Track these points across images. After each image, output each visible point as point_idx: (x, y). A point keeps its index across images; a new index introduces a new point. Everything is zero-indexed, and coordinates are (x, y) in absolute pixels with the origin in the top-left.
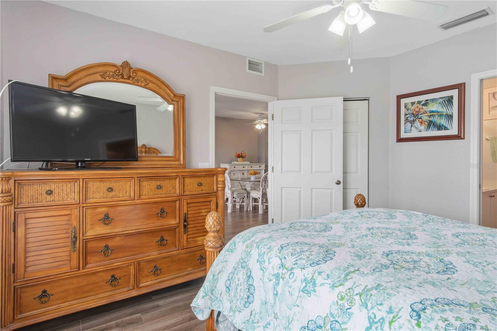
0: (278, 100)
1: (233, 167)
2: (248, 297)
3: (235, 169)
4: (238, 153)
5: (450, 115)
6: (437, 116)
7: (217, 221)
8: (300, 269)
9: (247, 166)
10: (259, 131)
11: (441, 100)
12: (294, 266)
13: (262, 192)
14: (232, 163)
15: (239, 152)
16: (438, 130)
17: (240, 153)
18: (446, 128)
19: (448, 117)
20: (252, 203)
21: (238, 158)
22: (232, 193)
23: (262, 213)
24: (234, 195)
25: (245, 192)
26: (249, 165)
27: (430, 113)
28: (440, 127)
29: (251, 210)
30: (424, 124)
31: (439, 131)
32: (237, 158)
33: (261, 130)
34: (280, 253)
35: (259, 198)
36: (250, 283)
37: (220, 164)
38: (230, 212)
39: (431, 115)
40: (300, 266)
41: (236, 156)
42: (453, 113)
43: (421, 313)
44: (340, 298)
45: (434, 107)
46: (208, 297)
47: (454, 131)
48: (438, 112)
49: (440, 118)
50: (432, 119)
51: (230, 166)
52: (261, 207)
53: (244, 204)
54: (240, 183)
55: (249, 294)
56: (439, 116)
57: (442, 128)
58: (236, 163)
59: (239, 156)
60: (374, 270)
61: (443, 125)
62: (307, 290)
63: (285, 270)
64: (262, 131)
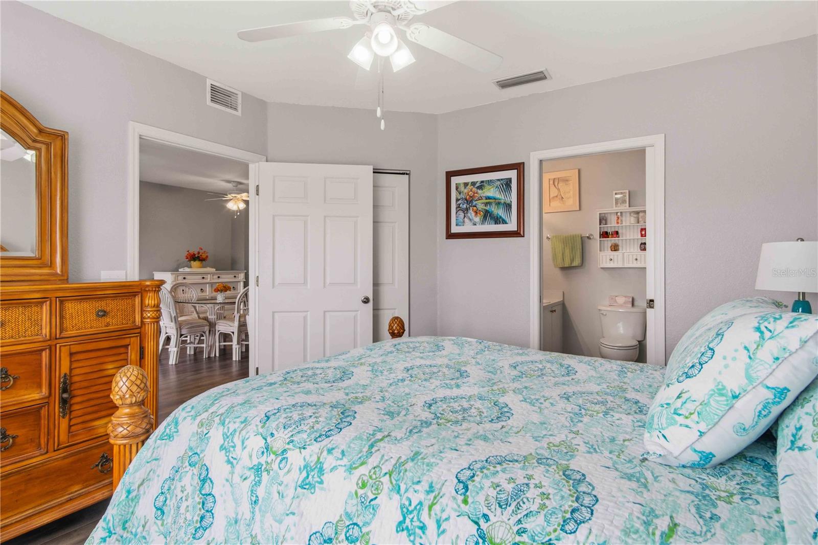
0: (267, 161)
1: (180, 278)
2: (202, 518)
3: (184, 281)
4: (191, 251)
5: (508, 204)
6: (493, 205)
7: (138, 384)
8: (298, 450)
9: (209, 276)
10: (232, 213)
11: (499, 183)
12: (287, 446)
13: (239, 321)
14: (180, 270)
15: (194, 250)
16: (495, 224)
17: (196, 253)
18: (504, 222)
19: (506, 206)
20: (219, 342)
21: (192, 262)
22: (178, 326)
23: (237, 360)
24: (182, 330)
25: (205, 322)
26: (213, 274)
27: (486, 199)
28: (498, 220)
29: (217, 355)
30: (479, 214)
31: (497, 225)
32: (190, 261)
33: (237, 211)
34: (263, 427)
35: (233, 333)
36: (206, 490)
37: (154, 272)
38: (174, 363)
39: (487, 203)
40: (298, 445)
41: (187, 258)
42: (511, 202)
43: (469, 482)
44: (360, 485)
45: (490, 192)
46: (114, 537)
47: (512, 226)
48: (495, 199)
49: (497, 207)
50: (488, 208)
51: (174, 276)
52: (236, 348)
53: (204, 345)
54: (195, 307)
55: (203, 511)
56: (496, 204)
57: (500, 221)
58: (187, 270)
59: (193, 257)
60: (411, 431)
61: (501, 217)
62: (310, 484)
63: (273, 456)
64: (238, 214)
